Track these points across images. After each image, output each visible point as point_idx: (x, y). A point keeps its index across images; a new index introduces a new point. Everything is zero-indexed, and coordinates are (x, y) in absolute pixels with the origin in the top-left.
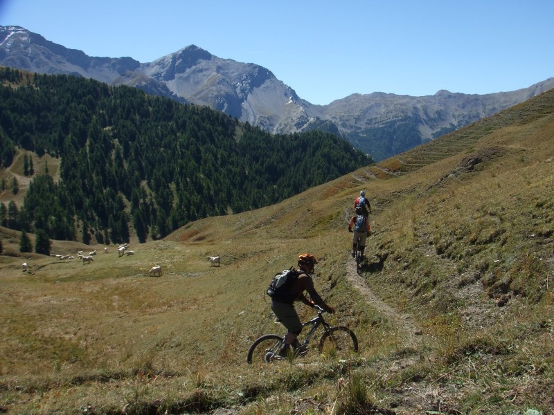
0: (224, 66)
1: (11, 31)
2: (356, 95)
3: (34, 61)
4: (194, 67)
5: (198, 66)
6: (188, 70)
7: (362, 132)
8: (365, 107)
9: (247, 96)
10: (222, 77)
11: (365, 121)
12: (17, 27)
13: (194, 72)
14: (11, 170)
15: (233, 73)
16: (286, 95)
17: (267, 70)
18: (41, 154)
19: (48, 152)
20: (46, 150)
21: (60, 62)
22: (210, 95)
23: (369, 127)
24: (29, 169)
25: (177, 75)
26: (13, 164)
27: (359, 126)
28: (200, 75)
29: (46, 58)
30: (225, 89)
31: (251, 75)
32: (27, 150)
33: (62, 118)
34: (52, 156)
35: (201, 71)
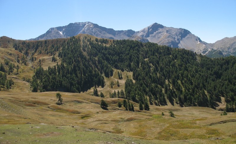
0: (169, 30)
1: (86, 24)
2: (227, 38)
3: (96, 34)
4: (157, 32)
5: (158, 31)
6: (155, 33)
7: (232, 54)
8: (232, 43)
9: (180, 41)
10: (169, 35)
11: (232, 49)
12: (88, 22)
13: (157, 33)
14: (113, 77)
15: (173, 33)
16: (196, 40)
17: (187, 30)
18: (123, 70)
19: (125, 70)
20: (124, 69)
21: (105, 34)
22: (165, 42)
23: (235, 51)
24: (120, 77)
25: (150, 35)
26: (113, 75)
27: (229, 51)
28: (160, 34)
29: (100, 32)
30: (171, 39)
31: (181, 33)
32: (117, 69)
33: (128, 56)
34: (127, 71)
35: (160, 33)
